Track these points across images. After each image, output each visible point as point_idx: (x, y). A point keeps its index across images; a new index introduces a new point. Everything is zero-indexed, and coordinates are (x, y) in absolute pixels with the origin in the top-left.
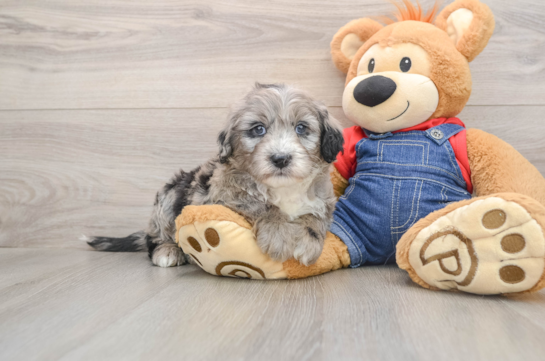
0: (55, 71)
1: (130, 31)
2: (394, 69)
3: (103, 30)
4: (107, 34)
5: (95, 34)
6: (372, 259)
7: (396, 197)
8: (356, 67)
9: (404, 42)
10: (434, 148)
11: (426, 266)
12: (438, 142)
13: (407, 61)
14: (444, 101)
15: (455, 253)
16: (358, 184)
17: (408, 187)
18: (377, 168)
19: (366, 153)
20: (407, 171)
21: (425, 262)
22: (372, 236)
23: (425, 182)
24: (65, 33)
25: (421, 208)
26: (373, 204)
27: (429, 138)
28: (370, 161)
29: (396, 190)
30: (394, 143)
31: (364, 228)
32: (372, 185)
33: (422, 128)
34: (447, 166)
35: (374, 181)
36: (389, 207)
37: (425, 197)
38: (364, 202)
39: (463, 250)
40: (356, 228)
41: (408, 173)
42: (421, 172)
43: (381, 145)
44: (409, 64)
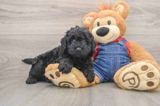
0: (10, 23)
1: (33, 12)
3: (24, 11)
4: (26, 13)
5: (22, 13)
7: (112, 62)
8: (93, 25)
9: (108, 16)
10: (121, 47)
11: (124, 82)
12: (122, 45)
13: (109, 22)
15: (133, 78)
16: (100, 59)
17: (116, 59)
18: (105, 54)
19: (102, 50)
20: (115, 54)
21: (124, 81)
22: (106, 74)
23: (120, 57)
24: (13, 12)
25: (120, 65)
26: (105, 65)
27: (119, 44)
28: (103, 52)
29: (112, 60)
30: (110, 46)
31: (103, 72)
32: (105, 59)
34: (125, 52)
35: (105, 58)
36: (110, 65)
37: (121, 62)
38: (102, 65)
39: (136, 77)
41: (115, 55)
42: (119, 54)
43: (106, 47)
44: (110, 23)
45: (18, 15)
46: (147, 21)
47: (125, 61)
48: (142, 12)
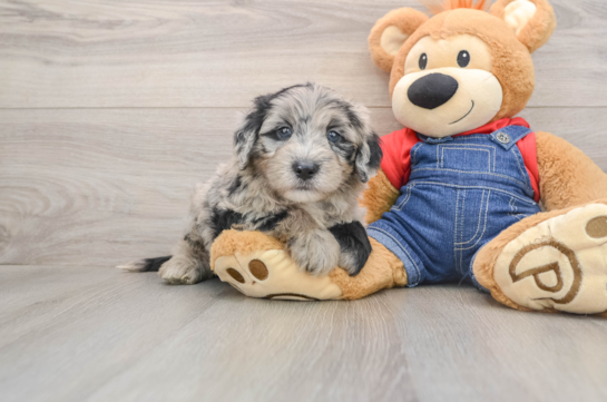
0: (73, 65)
1: (159, 19)
2: (451, 65)
3: (128, 18)
4: (134, 23)
5: (120, 23)
6: (431, 277)
7: (460, 208)
8: (402, 64)
9: (460, 33)
10: (501, 153)
11: (517, 283)
12: (505, 146)
13: (465, 55)
14: (509, 99)
15: (555, 266)
16: (414, 194)
17: (473, 198)
18: (437, 176)
19: (424, 159)
20: (471, 179)
21: (516, 278)
22: (433, 252)
23: (493, 192)
24: (85, 22)
25: (489, 222)
26: (433, 217)
27: (494, 142)
28: (429, 168)
29: (461, 201)
30: (455, 147)
31: (424, 243)
32: (432, 196)
33: (485, 131)
34: (515, 174)
35: (434, 191)
36: (452, 219)
37: (493, 209)
38: (423, 214)
39: (564, 263)
40: (414, 243)
41: (474, 181)
42: (488, 180)
43: (440, 149)
44: (468, 59)
45: (104, 31)
46: (600, 52)
47: (512, 208)
48: (581, 19)
